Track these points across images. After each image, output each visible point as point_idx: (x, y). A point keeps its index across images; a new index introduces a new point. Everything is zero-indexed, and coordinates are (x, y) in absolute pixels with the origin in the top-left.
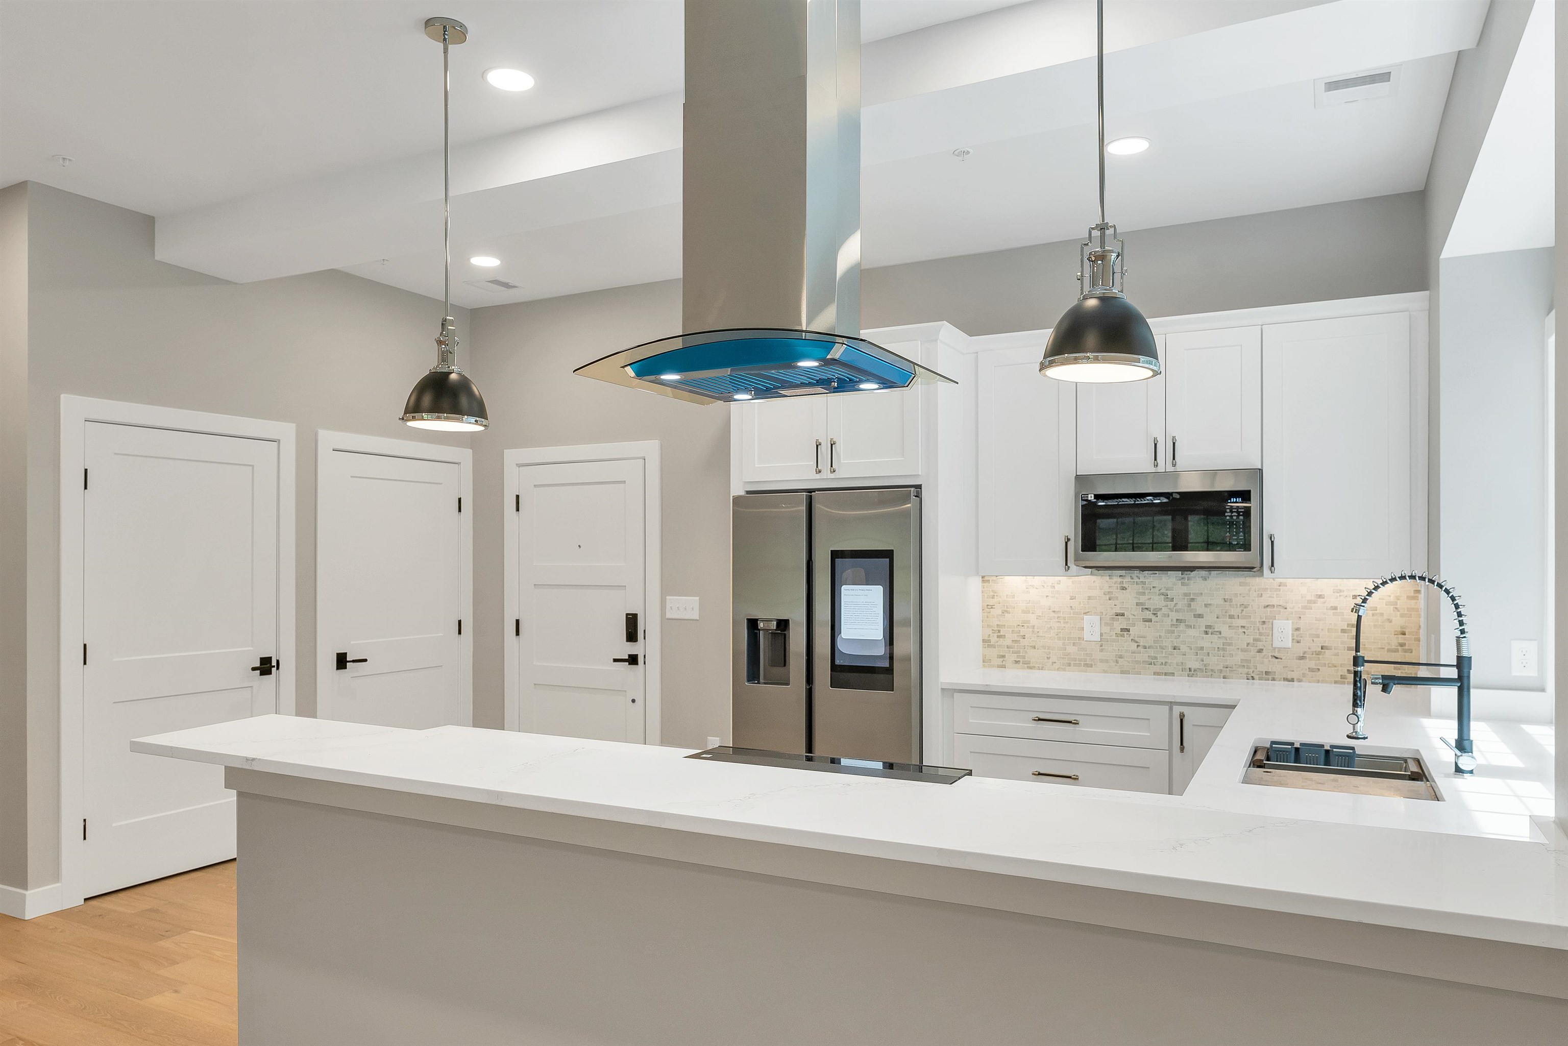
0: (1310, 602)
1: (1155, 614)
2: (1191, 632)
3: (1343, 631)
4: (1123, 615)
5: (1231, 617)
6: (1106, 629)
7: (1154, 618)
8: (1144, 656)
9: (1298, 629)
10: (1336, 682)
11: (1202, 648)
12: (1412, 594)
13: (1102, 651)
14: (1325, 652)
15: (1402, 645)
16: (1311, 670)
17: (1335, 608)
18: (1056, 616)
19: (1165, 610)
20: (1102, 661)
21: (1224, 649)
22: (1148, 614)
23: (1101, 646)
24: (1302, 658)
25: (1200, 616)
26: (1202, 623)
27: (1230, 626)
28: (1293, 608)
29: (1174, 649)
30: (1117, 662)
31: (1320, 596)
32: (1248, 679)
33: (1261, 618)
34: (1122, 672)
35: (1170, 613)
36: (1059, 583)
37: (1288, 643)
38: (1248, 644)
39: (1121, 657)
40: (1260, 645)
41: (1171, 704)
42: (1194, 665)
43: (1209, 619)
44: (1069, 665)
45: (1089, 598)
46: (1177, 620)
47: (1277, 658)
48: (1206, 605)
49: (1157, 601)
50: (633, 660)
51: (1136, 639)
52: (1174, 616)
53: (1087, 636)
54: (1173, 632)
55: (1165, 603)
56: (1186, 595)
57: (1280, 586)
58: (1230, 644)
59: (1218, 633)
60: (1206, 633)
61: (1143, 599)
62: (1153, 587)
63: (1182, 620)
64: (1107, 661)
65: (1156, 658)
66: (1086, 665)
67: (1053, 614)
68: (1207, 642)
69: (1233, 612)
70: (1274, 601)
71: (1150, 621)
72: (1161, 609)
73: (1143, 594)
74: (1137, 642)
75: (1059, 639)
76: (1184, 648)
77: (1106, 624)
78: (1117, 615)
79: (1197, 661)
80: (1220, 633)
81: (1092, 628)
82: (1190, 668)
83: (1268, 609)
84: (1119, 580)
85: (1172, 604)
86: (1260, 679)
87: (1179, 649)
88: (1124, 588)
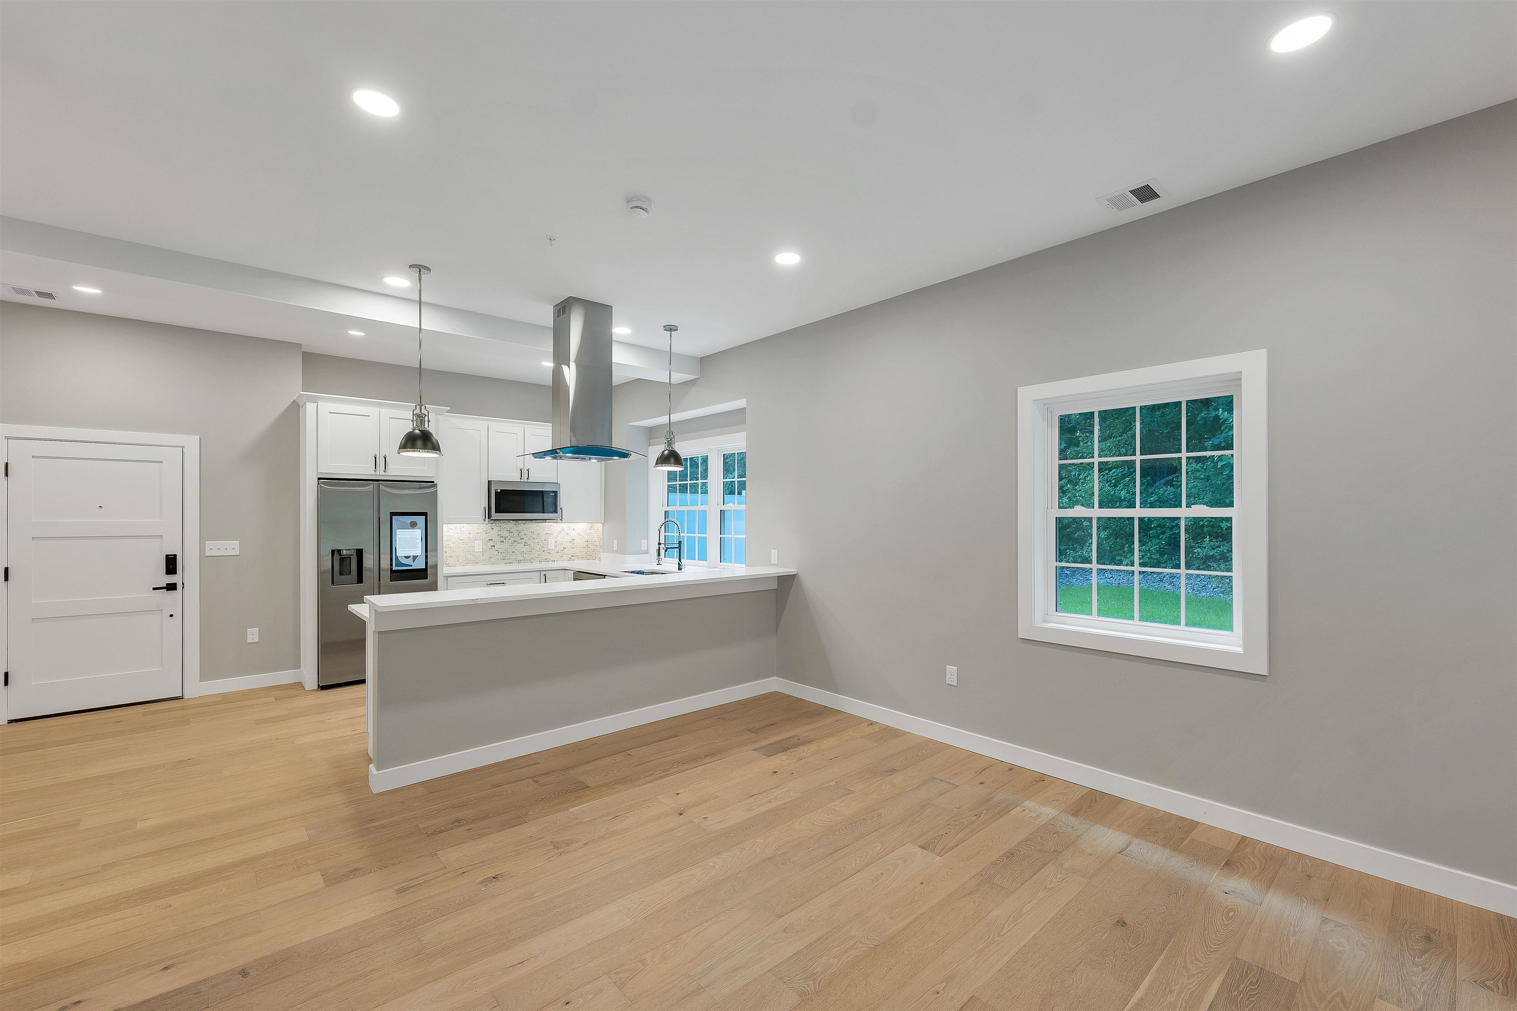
0: (560, 532)
2: (519, 545)
3: (570, 542)
4: (492, 540)
5: (534, 539)
6: (485, 546)
7: (505, 540)
8: (500, 557)
9: (556, 542)
10: (568, 560)
11: (523, 551)
12: (590, 528)
13: (483, 555)
14: (564, 550)
16: (560, 556)
17: (568, 534)
18: (462, 542)
19: (509, 537)
20: (483, 560)
22: (503, 539)
23: (483, 553)
24: (557, 552)
25: (523, 539)
26: (523, 541)
27: (533, 542)
28: (555, 534)
29: (513, 552)
30: (490, 558)
31: (563, 530)
32: (539, 562)
33: (544, 539)
34: (492, 564)
35: (511, 538)
36: (463, 527)
37: (553, 547)
38: (540, 549)
40: (544, 548)
41: (540, 571)
43: (526, 540)
44: (468, 563)
45: (477, 533)
46: (514, 541)
47: (549, 553)
48: (526, 534)
49: (506, 534)
50: (172, 587)
51: (497, 549)
52: (513, 539)
53: (477, 550)
54: (512, 546)
55: (509, 534)
56: (517, 530)
57: (550, 526)
58: (533, 549)
59: (529, 545)
61: (503, 533)
62: (505, 528)
63: (516, 541)
64: (485, 560)
65: (505, 556)
66: (476, 563)
67: (460, 541)
68: (525, 549)
69: (535, 537)
70: (548, 532)
72: (507, 537)
73: (501, 530)
74: (498, 551)
75: (463, 552)
77: (485, 544)
78: (490, 540)
81: (478, 546)
83: (547, 535)
84: (491, 525)
85: (512, 534)
86: (544, 562)
88: (492, 529)
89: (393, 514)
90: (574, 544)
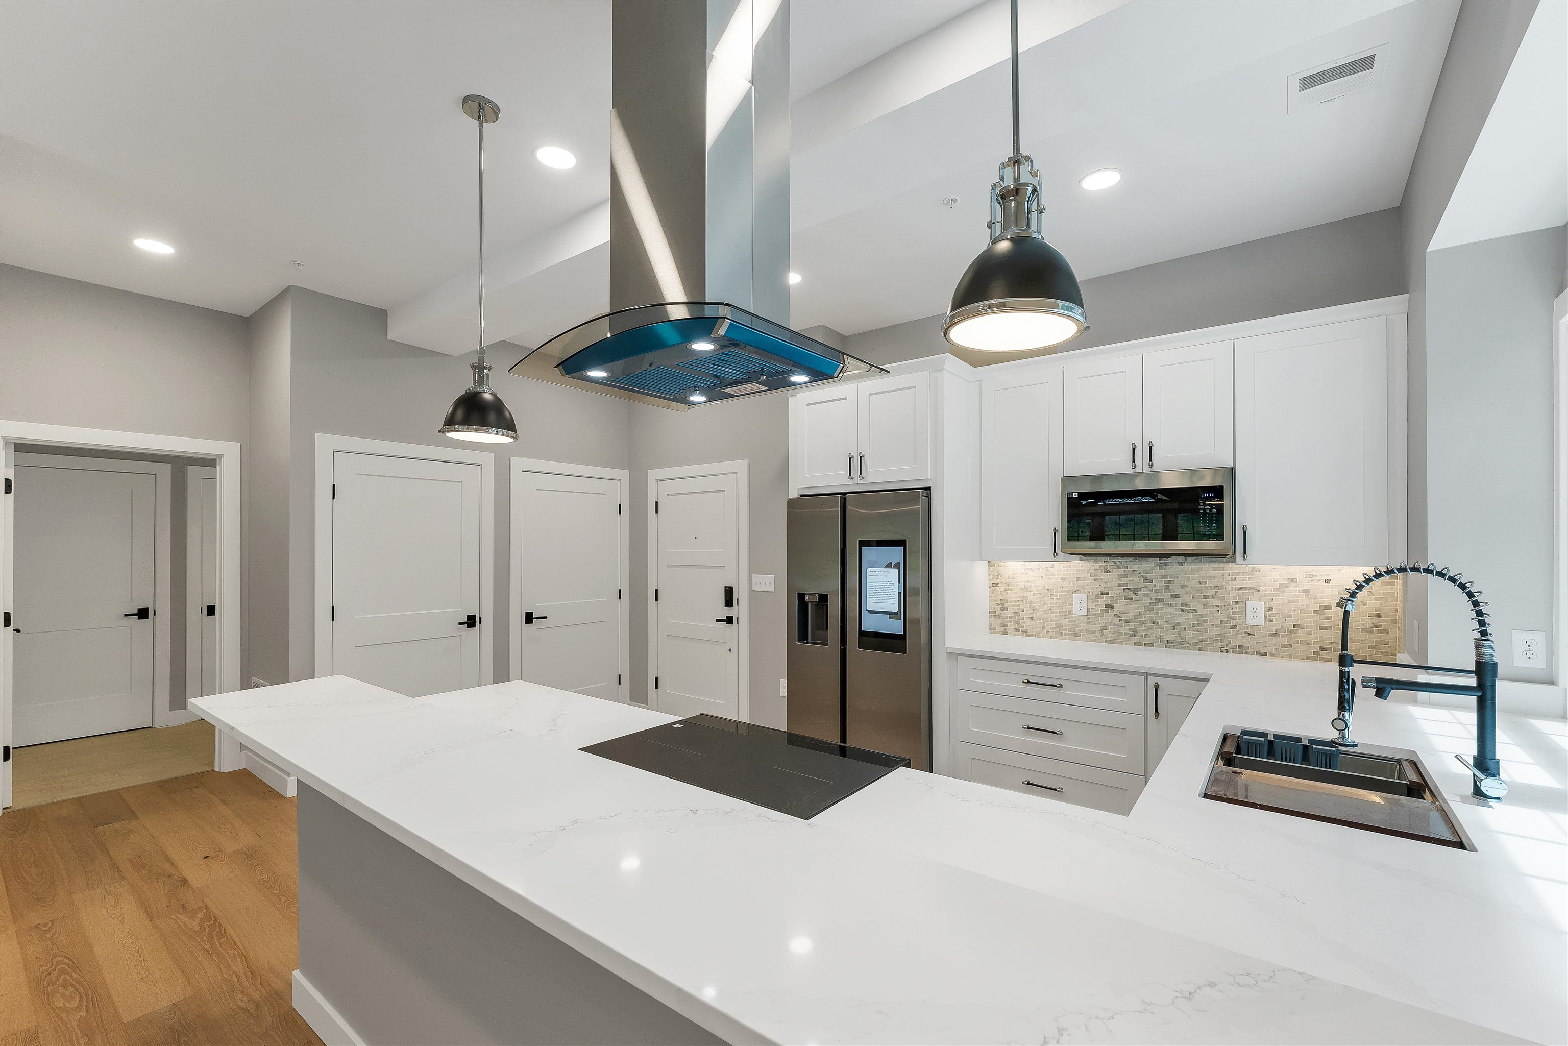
0: (1282, 585)
1: (1136, 593)
2: (1169, 609)
3: (1315, 612)
4: (1107, 593)
5: (1206, 597)
6: (1093, 605)
7: (1134, 597)
8: (1125, 629)
9: (1270, 609)
10: (1308, 658)
11: (1179, 624)
13: (1088, 623)
14: (1297, 631)
15: (1376, 626)
16: (1283, 646)
17: (1308, 591)
18: (1049, 593)
19: (1144, 590)
20: (1088, 631)
21: (1199, 625)
22: (1129, 594)
23: (1088, 619)
24: (1274, 635)
25: (1177, 596)
26: (1179, 602)
27: (1204, 605)
28: (1265, 591)
29: (1153, 624)
30: (1102, 633)
31: (1292, 581)
32: (1222, 652)
33: (1234, 599)
34: (1106, 642)
35: (1149, 593)
36: (1052, 566)
37: (1262, 622)
38: (1222, 621)
39: (1106, 629)
40: (1234, 623)
41: (1147, 675)
42: (1172, 637)
43: (1185, 598)
44: (1061, 634)
45: (1078, 579)
46: (1156, 599)
47: (1250, 634)
48: (1182, 587)
49: (1138, 583)
50: (730, 620)
51: (1119, 614)
52: (1153, 595)
53: (1076, 611)
54: (1152, 609)
55: (1144, 585)
56: (1163, 577)
57: (1252, 571)
58: (1205, 621)
59: (1193, 611)
60: (1183, 610)
61: (1124, 580)
62: (1134, 571)
63: (1160, 599)
64: (1093, 632)
65: (1137, 631)
66: (1076, 634)
67: (1047, 592)
68: (1183, 618)
69: (1208, 593)
70: (1247, 584)
71: (1132, 599)
72: (1141, 589)
73: (1126, 576)
74: (1120, 617)
75: (1052, 612)
76: (1161, 623)
77: (1093, 601)
78: (1102, 594)
79: (1174, 634)
80: (1196, 611)
81: (1080, 605)
82: (1167, 640)
83: (1241, 591)
84: (1104, 564)
85: (1150, 586)
86: (1234, 652)
87: (1158, 624)
88: (1108, 572)
89: (863, 543)
90: (1328, 618)
